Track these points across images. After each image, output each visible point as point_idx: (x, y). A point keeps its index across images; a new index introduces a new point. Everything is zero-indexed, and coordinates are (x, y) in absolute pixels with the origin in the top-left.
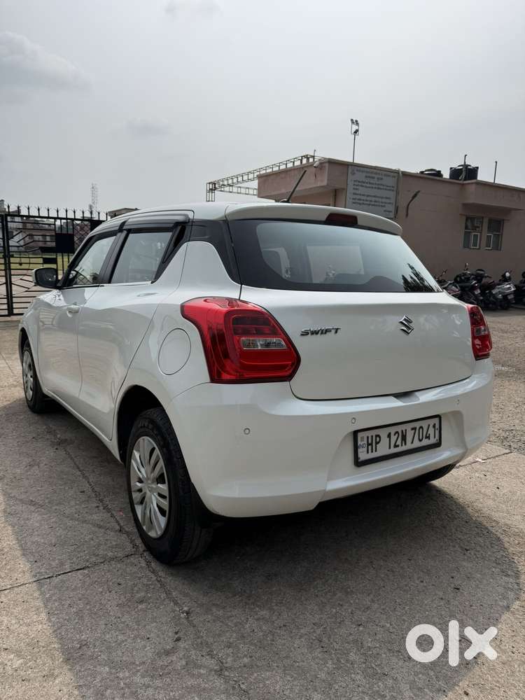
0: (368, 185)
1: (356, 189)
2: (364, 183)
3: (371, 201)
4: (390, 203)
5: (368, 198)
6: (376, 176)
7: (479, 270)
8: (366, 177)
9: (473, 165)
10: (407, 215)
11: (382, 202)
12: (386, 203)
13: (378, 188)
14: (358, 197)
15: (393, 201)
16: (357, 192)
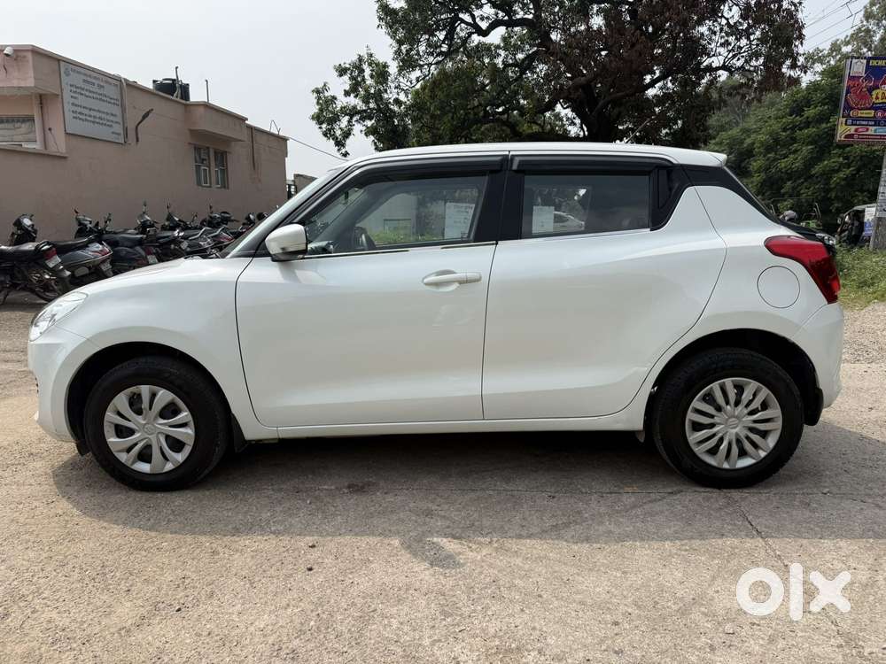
0: (87, 94)
1: (75, 98)
2: (83, 89)
3: (95, 117)
4: (117, 122)
5: (92, 113)
6: (96, 82)
7: (224, 212)
8: (84, 81)
9: (185, 82)
10: (137, 140)
11: (108, 121)
12: (112, 121)
13: (100, 99)
14: (79, 110)
15: (119, 119)
16: (76, 102)
